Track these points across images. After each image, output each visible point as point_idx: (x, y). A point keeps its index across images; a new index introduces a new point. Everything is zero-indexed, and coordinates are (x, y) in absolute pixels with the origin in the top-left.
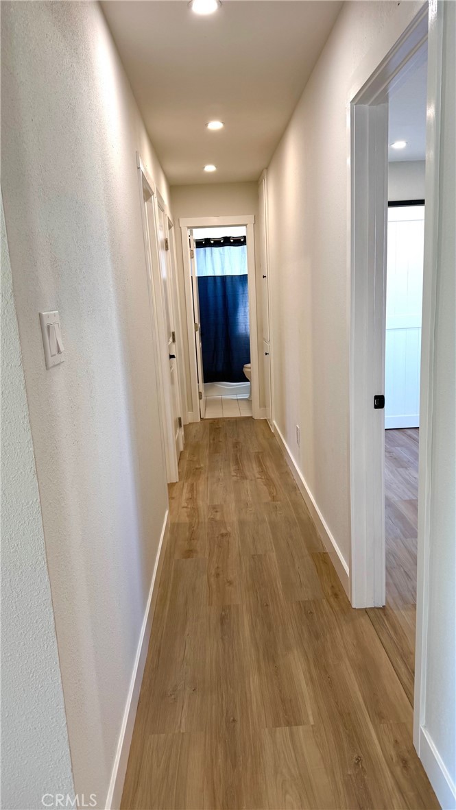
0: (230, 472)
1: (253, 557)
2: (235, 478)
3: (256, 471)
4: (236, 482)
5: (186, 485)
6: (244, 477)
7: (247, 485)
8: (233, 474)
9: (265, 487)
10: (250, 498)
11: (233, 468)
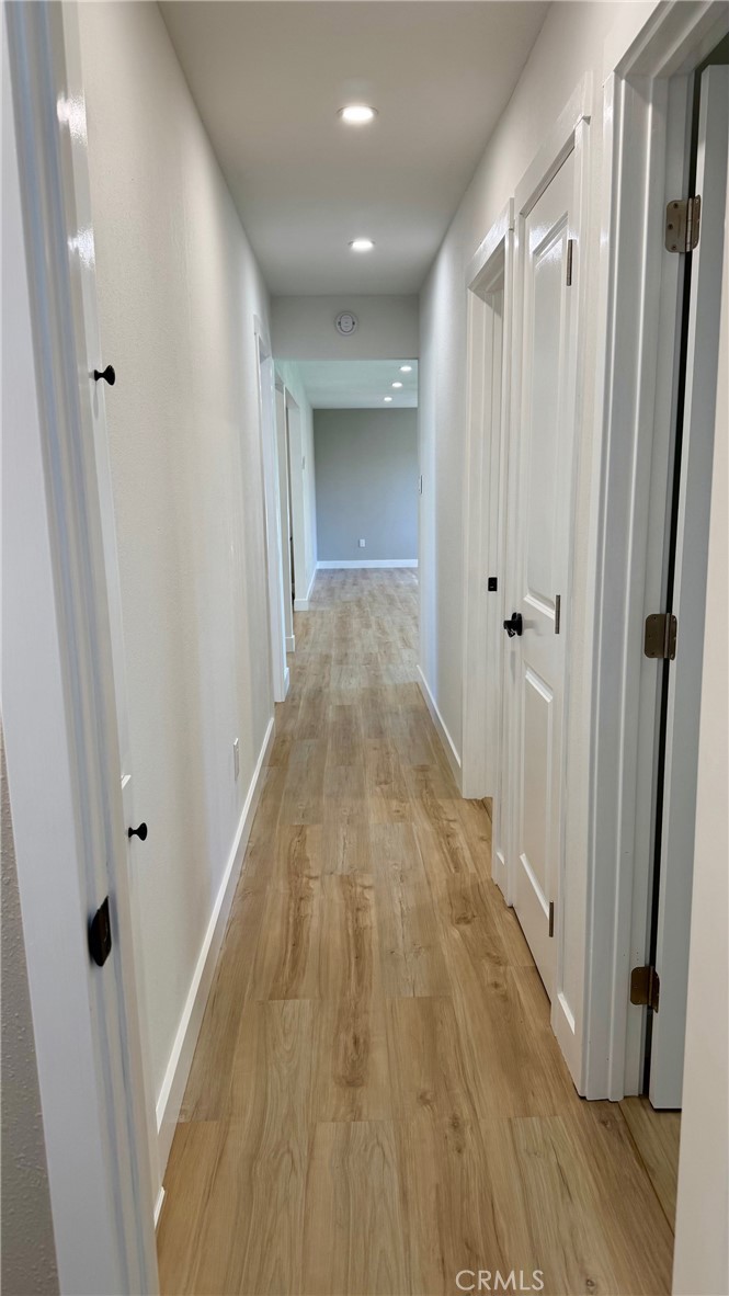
0: (379, 902)
1: (350, 764)
2: (368, 880)
3: (315, 903)
4: (365, 870)
5: (472, 869)
6: (347, 881)
7: (342, 861)
8: (370, 895)
9: (309, 855)
10: (342, 832)
11: (371, 918)
